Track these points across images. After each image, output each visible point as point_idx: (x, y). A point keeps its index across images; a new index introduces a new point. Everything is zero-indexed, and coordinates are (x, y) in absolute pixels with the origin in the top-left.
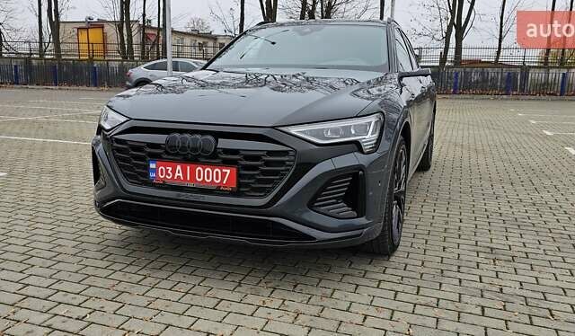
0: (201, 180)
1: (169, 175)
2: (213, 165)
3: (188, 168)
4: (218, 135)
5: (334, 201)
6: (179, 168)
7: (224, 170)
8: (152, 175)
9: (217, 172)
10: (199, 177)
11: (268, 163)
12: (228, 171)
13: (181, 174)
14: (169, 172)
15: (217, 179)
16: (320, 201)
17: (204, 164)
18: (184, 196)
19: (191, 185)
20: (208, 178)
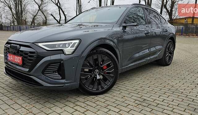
0: (15, 61)
3: (13, 56)
4: (21, 45)
5: (52, 72)
9: (18, 58)
11: (30, 56)
13: (12, 59)
14: (10, 57)
15: (18, 61)
16: (47, 72)
17: (16, 55)
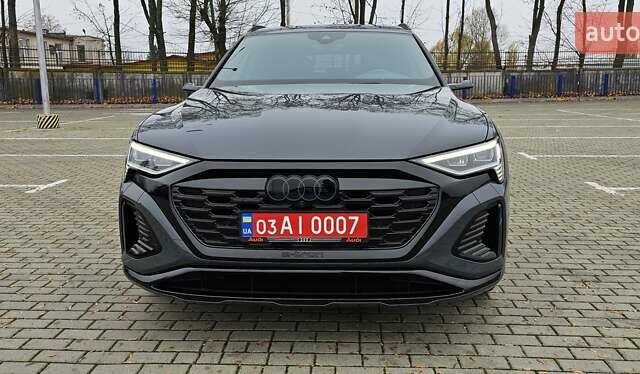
0: (319, 231)
1: (272, 230)
2: (335, 212)
3: (300, 218)
5: (475, 241)
6: (286, 219)
7: (350, 218)
8: (246, 232)
9: (341, 221)
10: (317, 229)
11: (406, 204)
12: (356, 218)
13: (289, 228)
14: (272, 226)
15: (341, 229)
16: (464, 243)
17: (323, 212)
18: (292, 254)
19: (305, 240)
20: (329, 229)
